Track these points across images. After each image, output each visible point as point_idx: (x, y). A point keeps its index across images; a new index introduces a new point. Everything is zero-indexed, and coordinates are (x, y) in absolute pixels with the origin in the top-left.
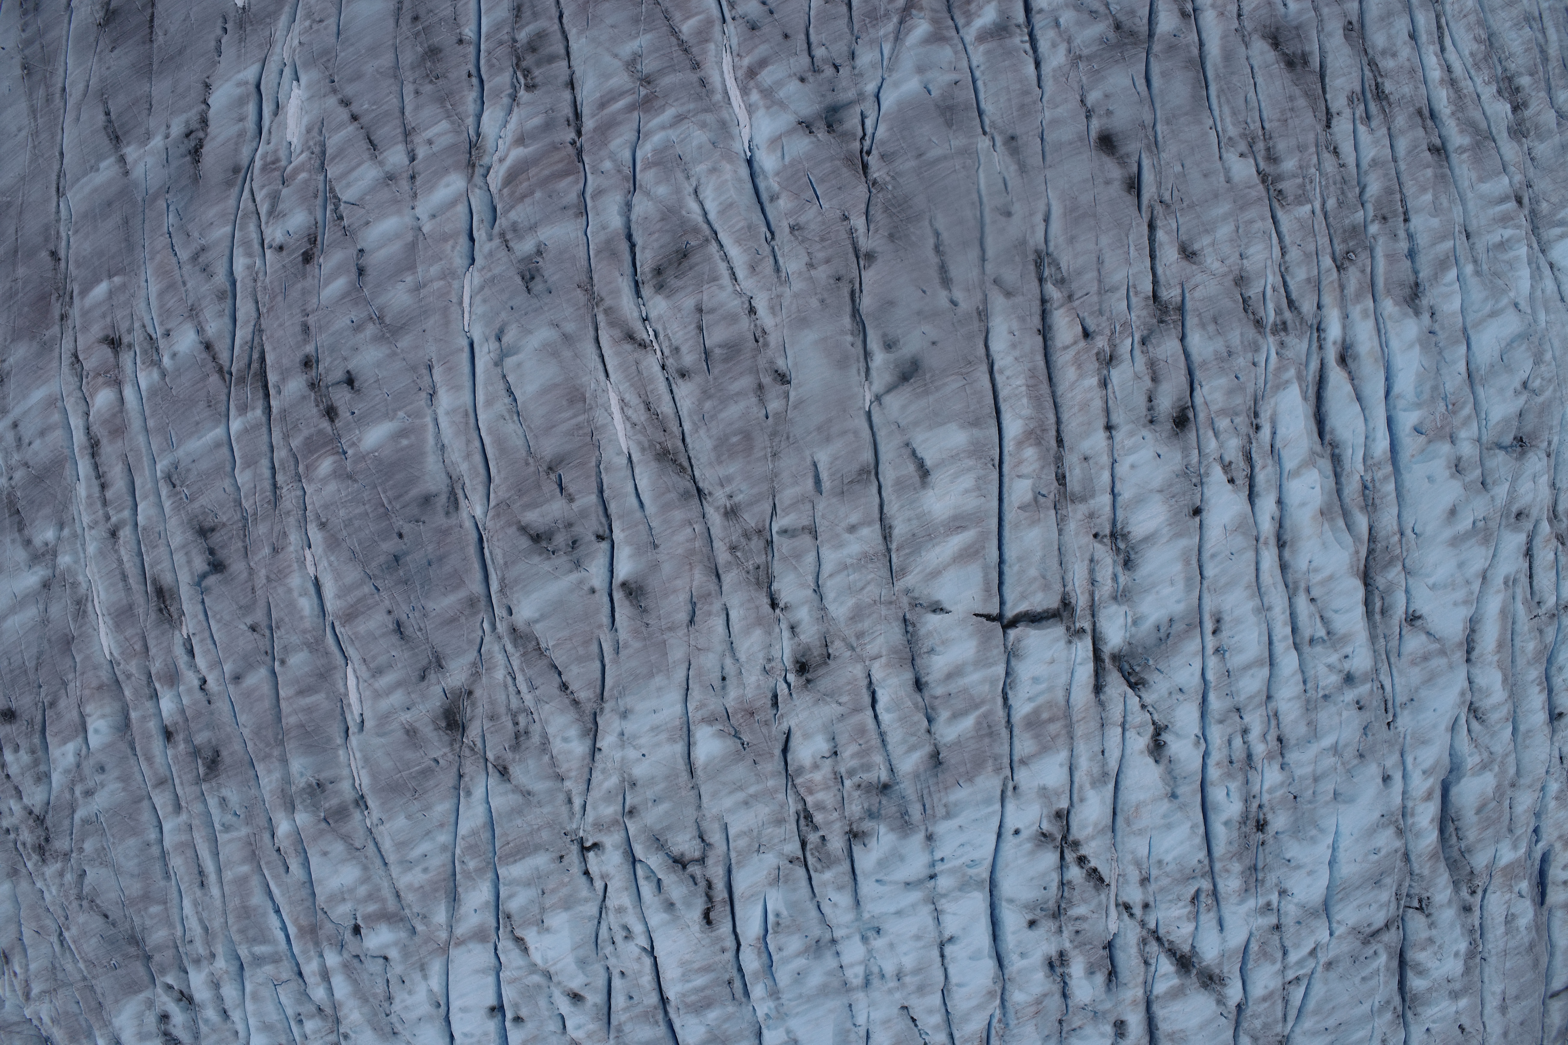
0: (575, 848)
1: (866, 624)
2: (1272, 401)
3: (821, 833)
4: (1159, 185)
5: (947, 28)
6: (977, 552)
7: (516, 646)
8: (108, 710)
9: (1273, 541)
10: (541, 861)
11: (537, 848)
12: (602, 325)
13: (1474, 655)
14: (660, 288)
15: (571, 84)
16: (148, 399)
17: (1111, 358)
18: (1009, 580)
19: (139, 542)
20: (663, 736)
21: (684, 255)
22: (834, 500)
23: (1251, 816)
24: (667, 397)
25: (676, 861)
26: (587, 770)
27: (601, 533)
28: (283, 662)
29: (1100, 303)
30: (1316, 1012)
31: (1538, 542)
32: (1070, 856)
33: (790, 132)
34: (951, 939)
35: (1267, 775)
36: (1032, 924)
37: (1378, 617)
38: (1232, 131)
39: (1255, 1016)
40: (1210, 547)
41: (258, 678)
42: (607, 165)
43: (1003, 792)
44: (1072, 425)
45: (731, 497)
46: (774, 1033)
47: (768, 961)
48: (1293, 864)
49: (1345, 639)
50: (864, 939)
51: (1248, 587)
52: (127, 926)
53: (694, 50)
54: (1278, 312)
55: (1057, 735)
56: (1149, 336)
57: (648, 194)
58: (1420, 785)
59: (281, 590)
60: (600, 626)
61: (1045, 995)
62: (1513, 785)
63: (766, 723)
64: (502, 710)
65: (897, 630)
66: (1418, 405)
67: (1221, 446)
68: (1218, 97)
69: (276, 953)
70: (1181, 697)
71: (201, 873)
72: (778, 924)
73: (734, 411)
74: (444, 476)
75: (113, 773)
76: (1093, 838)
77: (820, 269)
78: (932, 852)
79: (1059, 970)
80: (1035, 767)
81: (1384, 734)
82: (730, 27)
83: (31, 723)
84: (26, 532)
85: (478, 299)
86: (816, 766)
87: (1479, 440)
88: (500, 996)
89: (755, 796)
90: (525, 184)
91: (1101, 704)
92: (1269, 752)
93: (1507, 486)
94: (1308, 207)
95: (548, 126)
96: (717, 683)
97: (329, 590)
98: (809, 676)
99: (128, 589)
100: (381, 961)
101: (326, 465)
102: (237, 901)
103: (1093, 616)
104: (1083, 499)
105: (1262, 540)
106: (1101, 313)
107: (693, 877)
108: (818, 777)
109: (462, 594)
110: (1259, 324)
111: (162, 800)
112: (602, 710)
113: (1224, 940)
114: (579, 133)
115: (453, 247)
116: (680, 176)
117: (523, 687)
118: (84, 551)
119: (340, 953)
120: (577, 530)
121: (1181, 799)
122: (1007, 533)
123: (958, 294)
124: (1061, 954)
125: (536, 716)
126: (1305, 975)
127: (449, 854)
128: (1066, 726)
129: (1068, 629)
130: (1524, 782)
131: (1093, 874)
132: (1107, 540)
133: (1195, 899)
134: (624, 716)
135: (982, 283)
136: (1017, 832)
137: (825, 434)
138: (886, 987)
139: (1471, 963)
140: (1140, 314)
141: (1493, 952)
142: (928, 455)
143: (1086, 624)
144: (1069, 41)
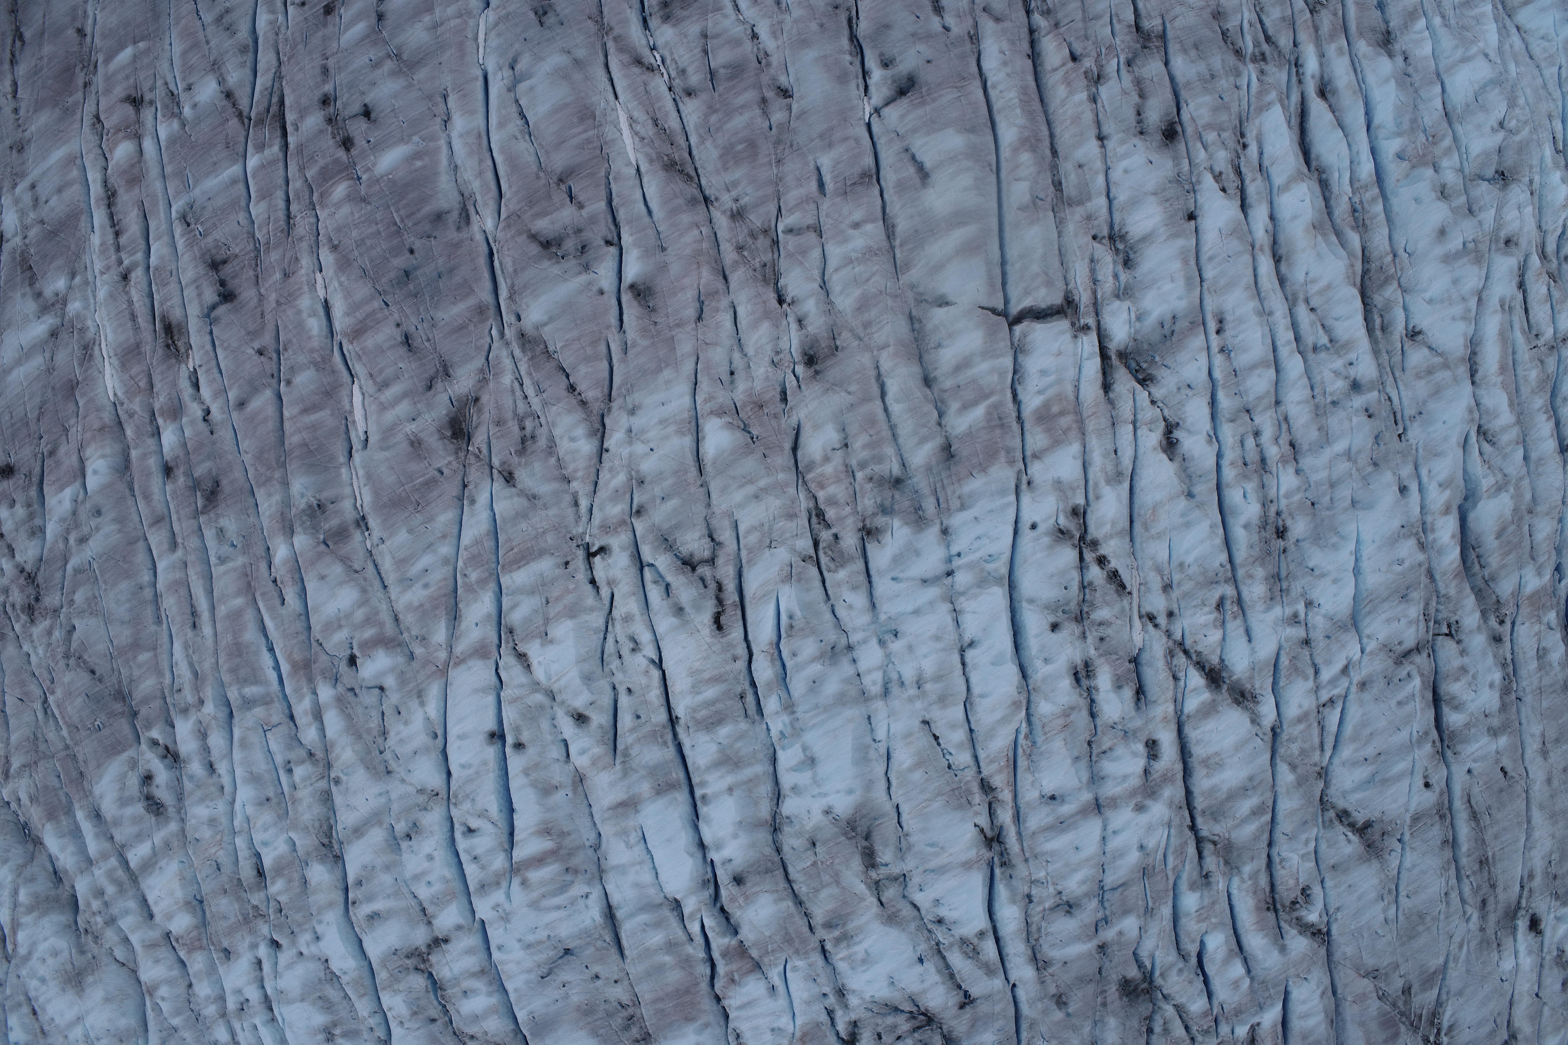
0: (581, 553)
1: (873, 313)
2: (1257, 122)
3: (834, 530)
6: (979, 247)
7: (524, 351)
8: (108, 450)
9: (1268, 251)
10: (545, 566)
11: (542, 553)
12: (611, 51)
13: (1478, 377)
14: (666, 18)
16: (167, 148)
18: (1012, 277)
19: (150, 284)
20: (672, 429)
22: (838, 200)
23: (1270, 521)
24: (674, 114)
25: (685, 563)
26: (594, 470)
27: (610, 238)
28: (289, 383)
29: (1086, 29)
30: (1354, 738)
31: (1530, 276)
32: (1089, 556)
34: (971, 644)
35: (1282, 479)
36: (1055, 627)
37: (1378, 333)
39: (1290, 740)
40: (1207, 250)
41: (263, 401)
43: (1017, 488)
44: (1065, 136)
45: (737, 200)
46: (789, 752)
47: (781, 671)
48: (1317, 572)
50: (882, 643)
51: (1247, 290)
52: (114, 680)
54: (1256, 44)
55: (1069, 429)
56: (1134, 58)
58: (1438, 498)
59: (290, 312)
60: (608, 327)
61: (1072, 708)
62: (1530, 512)
63: (775, 416)
64: (509, 415)
65: (903, 324)
66: (1399, 134)
67: (1210, 157)
69: (268, 694)
70: (1189, 393)
71: (194, 613)
72: (791, 627)
73: (739, 121)
74: (456, 194)
75: (109, 515)
76: (1111, 536)
78: (948, 547)
79: (1085, 682)
80: (1048, 460)
81: (1396, 444)
83: (28, 475)
84: (37, 285)
85: (493, 34)
86: (827, 459)
87: (1461, 170)
88: (500, 722)
89: (765, 490)
91: (1111, 402)
92: (1283, 456)
93: (1493, 212)
96: (725, 377)
97: (338, 311)
98: (818, 367)
99: (137, 329)
100: (377, 691)
101: (340, 190)
102: (229, 637)
103: (1097, 315)
104: (1080, 203)
105: (1257, 246)
106: (1086, 38)
107: (702, 580)
108: (829, 469)
109: (471, 302)
110: (1238, 53)
111: (157, 539)
112: (609, 410)
113: (1253, 651)
117: (530, 391)
118: (95, 297)
119: (335, 686)
120: (587, 235)
121: (1198, 499)
122: (1007, 234)
123: (950, 21)
124: (1087, 664)
125: (542, 420)
126: (1339, 696)
127: (451, 568)
128: (1077, 421)
129: (1073, 324)
130: (1541, 508)
131: (1114, 576)
132: (1106, 241)
133: (1220, 605)
134: (632, 412)
135: (972, 11)
136: (1034, 527)
137: (827, 140)
138: (905, 696)
139: (1507, 700)
140: (1124, 40)
141: (1528, 689)
142: (928, 159)
143: (1091, 321)
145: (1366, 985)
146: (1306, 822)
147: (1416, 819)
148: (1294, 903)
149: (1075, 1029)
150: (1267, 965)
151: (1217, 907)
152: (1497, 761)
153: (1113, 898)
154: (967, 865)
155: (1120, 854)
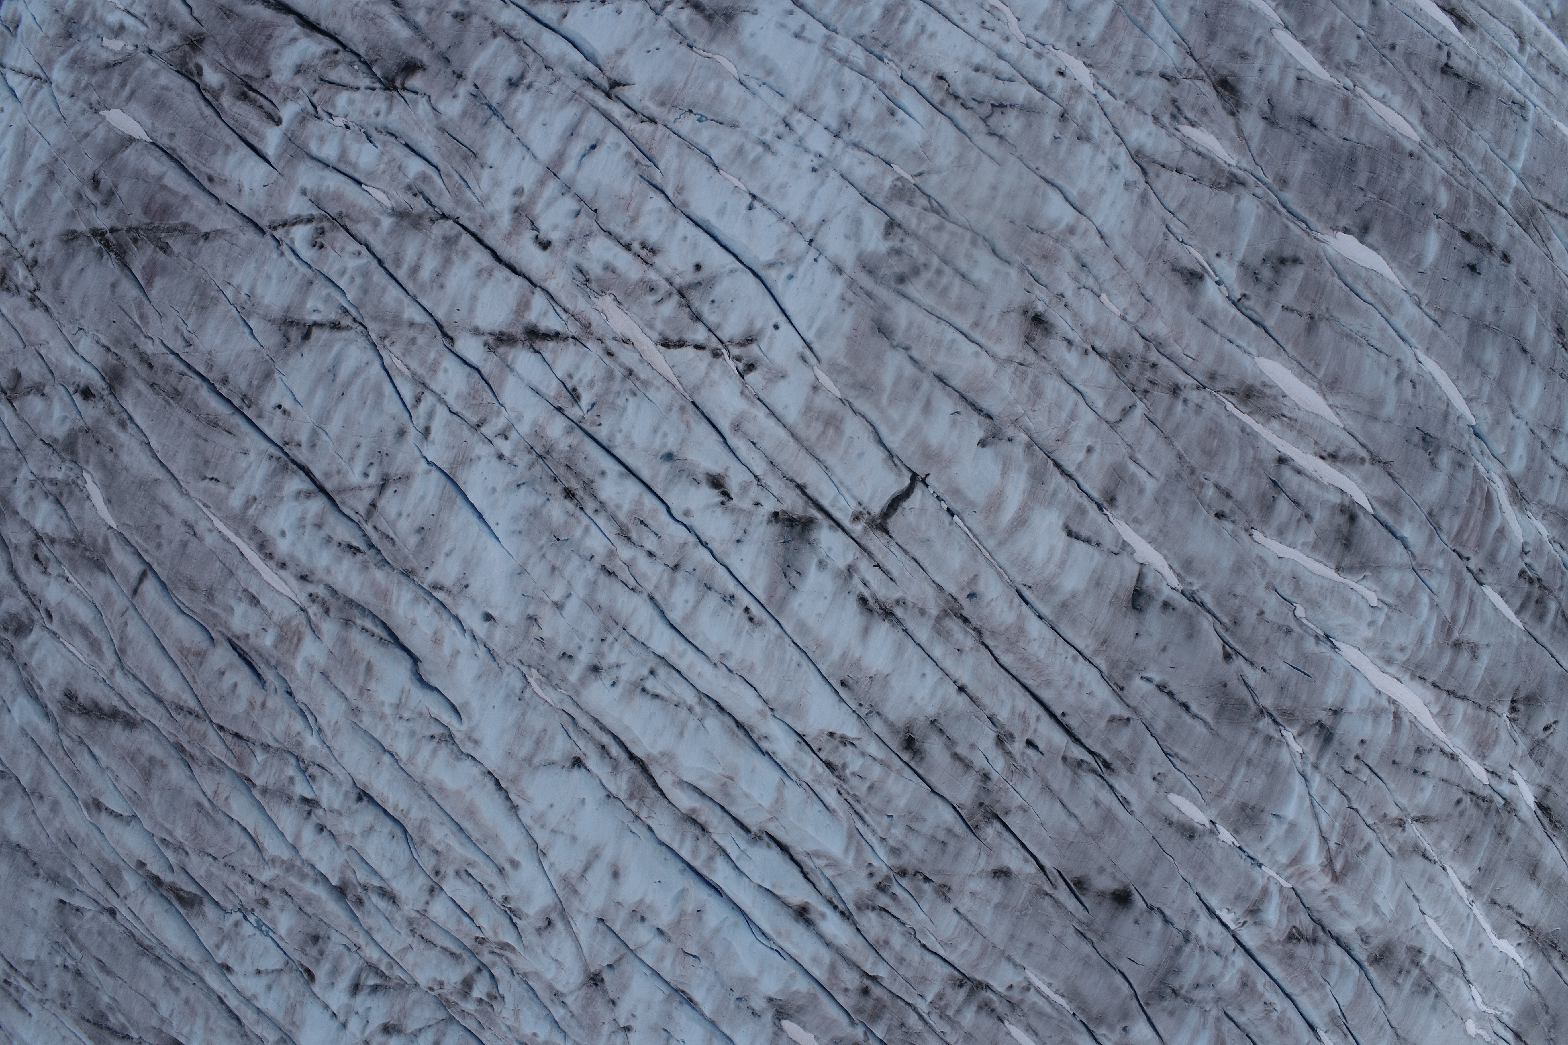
1: (1026, 389)
2: (845, 826)
3: (918, 209)
4: (1060, 905)
5: (1292, 875)
6: (989, 510)
7: (1232, 174)
9: (754, 723)
12: (1359, 448)
13: (487, 783)
14: (1343, 508)
17: (1002, 744)
19: (1502, 46)
20: (1091, 193)
21: (1347, 545)
22: (1117, 460)
23: (585, 494)
25: (1002, 106)
26: (1117, 124)
27: (1245, 302)
28: (1359, 39)
29: (1041, 777)
32: (713, 342)
33: (1345, 696)
34: (751, 208)
35: (602, 539)
36: (698, 267)
37: (605, 740)
38: (1032, 998)
39: (431, 343)
40: (807, 669)
41: (1364, 14)
42: (1439, 563)
43: (811, 349)
44: (988, 668)
45: (1185, 401)
46: (819, 33)
48: (514, 487)
49: (628, 696)
50: (819, 156)
53: (1444, 698)
54: (892, 897)
55: (807, 429)
56: (985, 785)
57: (1401, 568)
60: (1192, 234)
61: (633, 223)
62: (354, 712)
66: (715, 932)
67: (863, 754)
70: (736, 536)
72: (892, 114)
73: (1233, 464)
76: (708, 372)
77: (1254, 618)
78: (828, 260)
80: (804, 392)
86: (969, 256)
87: (636, 953)
89: (993, 199)
90: (1478, 502)
91: (789, 480)
92: (615, 557)
93: (582, 937)
94: (930, 998)
95: (1492, 557)
96: (1087, 259)
98: (1029, 318)
103: (856, 541)
104: (938, 619)
105: (768, 713)
106: (1035, 769)
107: (980, 102)
108: (961, 251)
109: (1295, 182)
112: (1143, 177)
113: (522, 382)
114: (1469, 570)
120: (1263, 290)
121: (660, 460)
124: (650, 263)
126: (415, 408)
128: (806, 441)
129: (869, 513)
130: (345, 725)
131: (678, 344)
132: (893, 605)
134: (1128, 183)
135: (1136, 710)
136: (776, 327)
137: (1162, 502)
139: (258, 539)
140: (1004, 796)
142: (1080, 549)
143: (856, 529)
144: (1202, 949)
145: (207, 227)
147: (269, 376)
148: (322, 233)
149: (430, 8)
150: (309, 173)
151: (388, 179)
152: (228, 482)
153: (483, 115)
155: (505, 150)
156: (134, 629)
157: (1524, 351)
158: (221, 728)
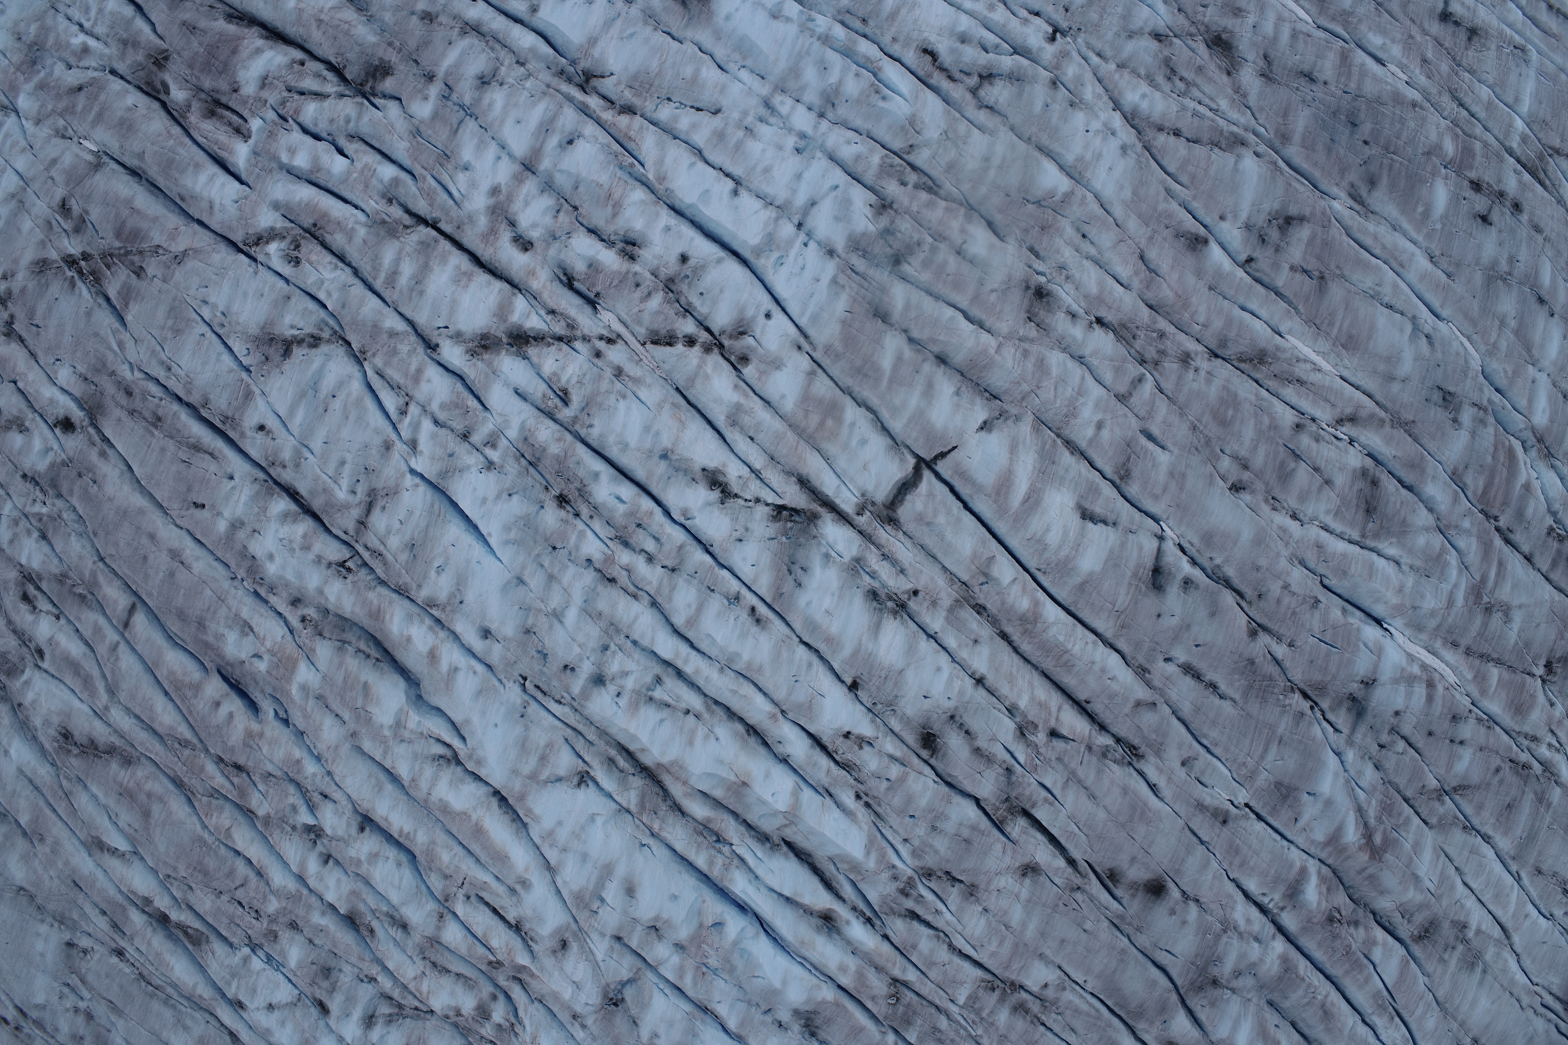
0: (1064, 25)
1: (1030, 365)
2: (865, 827)
3: (910, 186)
4: (1092, 898)
5: (1330, 855)
6: (998, 493)
7: (1232, 133)
9: (764, 725)
12: (1377, 410)
13: (494, 802)
14: (1364, 472)
15: (1528, 559)
17: (1023, 734)
18: (951, 498)
20: (1088, 156)
21: (1370, 510)
22: (1130, 434)
23: (580, 500)
24: (1294, 400)
25: (992, 76)
26: (1110, 88)
27: (1252, 264)
29: (1066, 766)
30: (359, 401)
31: (517, 943)
32: (704, 336)
33: (1376, 667)
34: (735, 193)
35: (598, 544)
36: (684, 259)
37: (613, 753)
38: (1068, 996)
39: (412, 353)
40: (819, 671)
42: (1466, 524)
43: (806, 336)
44: (1007, 656)
45: (1197, 371)
46: (796, 13)
47: (856, 60)
48: (505, 496)
49: (634, 706)
50: (803, 136)
51: (760, 668)
53: (1477, 662)
54: (919, 900)
55: (806, 418)
56: (1009, 778)
57: (1427, 529)
59: (1399, 36)
60: (1195, 197)
61: (615, 215)
62: (354, 735)
63: (1026, 231)
64: (1199, 81)
65: (999, 384)
66: (735, 943)
67: (880, 753)
68: (1097, 1011)
70: (736, 535)
72: (877, 92)
73: (1249, 432)
74: (1377, 209)
76: (699, 367)
77: (1279, 591)
78: (819, 243)
79: (621, 245)
80: (801, 378)
81: (523, 667)
82: (1466, 701)
85: (1462, 352)
86: (963, 231)
87: (656, 969)
89: (986, 170)
90: (1502, 459)
91: (790, 473)
92: (613, 562)
93: (599, 956)
94: (961, 1000)
95: (1520, 514)
96: (1086, 229)
97: (1371, 63)
98: (1031, 292)
101: (1449, 147)
103: (862, 533)
104: (951, 610)
105: (780, 715)
106: (1059, 759)
107: (968, 74)
108: (955, 226)
109: (1297, 138)
112: (1139, 140)
113: (506, 385)
114: (1498, 529)
115: (1505, 372)
116: (1418, 563)
117: (1201, 109)
120: (1270, 252)
121: (656, 459)
122: (984, 530)
123: (1171, 668)
124: (633, 257)
125: (1175, 96)
126: (401, 422)
128: (803, 431)
129: (873, 504)
130: (345, 748)
131: (669, 341)
132: (904, 597)
133: (564, 397)
134: (1124, 149)
135: (1162, 693)
136: (768, 316)
137: (1176, 476)
138: (752, 113)
139: (246, 564)
140: (1029, 788)
141: (233, 591)
142: (1095, 531)
143: (862, 521)
144: (1240, 934)
145: (178, 247)
146: (343, 307)
147: (248, 395)
148: (297, 247)
149: (398, 8)
150: (280, 185)
151: (361, 187)
152: (213, 506)
153: (455, 116)
154: (593, 41)
155: (480, 147)
156: (127, 661)
157: (1541, 301)
158: (221, 760)
